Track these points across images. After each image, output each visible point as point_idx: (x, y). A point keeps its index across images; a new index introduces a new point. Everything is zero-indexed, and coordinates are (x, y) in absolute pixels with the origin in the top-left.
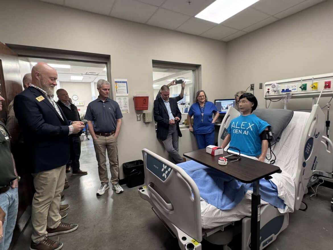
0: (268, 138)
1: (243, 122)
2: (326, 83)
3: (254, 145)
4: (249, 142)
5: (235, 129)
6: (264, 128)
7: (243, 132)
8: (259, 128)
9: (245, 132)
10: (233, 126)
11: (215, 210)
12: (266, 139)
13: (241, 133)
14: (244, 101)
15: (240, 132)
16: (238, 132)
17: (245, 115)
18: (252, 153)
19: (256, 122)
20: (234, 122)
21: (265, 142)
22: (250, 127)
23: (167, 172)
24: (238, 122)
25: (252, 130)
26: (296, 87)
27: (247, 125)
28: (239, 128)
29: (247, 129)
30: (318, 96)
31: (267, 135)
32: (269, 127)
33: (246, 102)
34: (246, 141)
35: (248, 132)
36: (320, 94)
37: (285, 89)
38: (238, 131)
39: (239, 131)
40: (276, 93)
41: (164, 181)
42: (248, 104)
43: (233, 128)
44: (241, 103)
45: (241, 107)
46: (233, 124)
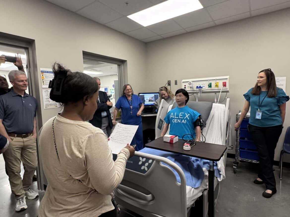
0: (200, 124)
1: (180, 113)
2: (223, 83)
3: (190, 131)
4: (187, 129)
5: (173, 119)
6: (197, 117)
7: (181, 121)
8: (193, 117)
9: (183, 121)
10: (172, 116)
11: (191, 189)
12: (199, 126)
13: (180, 122)
15: (179, 121)
16: (177, 121)
17: (181, 107)
18: (190, 138)
19: (191, 112)
20: (172, 113)
21: (198, 128)
22: (187, 117)
23: (147, 164)
24: (176, 113)
25: (188, 119)
26: (204, 84)
27: (184, 116)
28: (178, 118)
29: (185, 118)
30: (219, 92)
31: (199, 122)
32: (200, 116)
33: (182, 96)
34: (184, 128)
35: (186, 121)
36: (221, 90)
37: (198, 87)
38: (177, 120)
39: (178, 120)
40: (191, 88)
41: (144, 173)
42: (183, 97)
43: (172, 118)
44: (178, 97)
45: (178, 101)
46: (172, 115)
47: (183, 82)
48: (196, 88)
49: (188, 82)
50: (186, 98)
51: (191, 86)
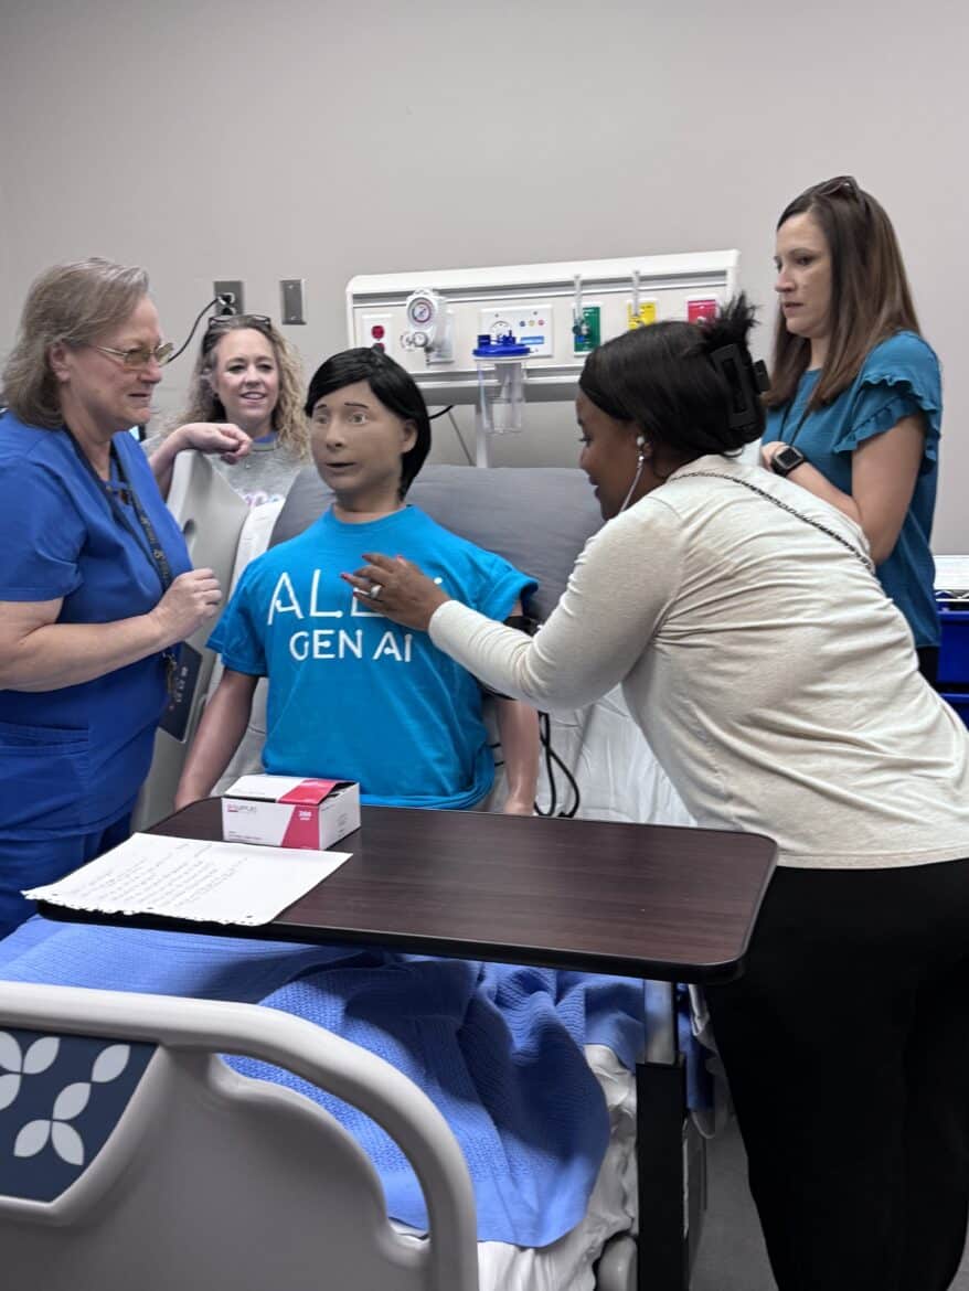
2: (693, 310)
5: (299, 626)
7: (369, 647)
9: (388, 644)
10: (286, 602)
13: (358, 652)
14: (360, 411)
15: (346, 647)
16: (334, 649)
17: (364, 518)
18: (450, 788)
20: (285, 576)
23: (73, 1099)
24: (317, 574)
26: (541, 323)
28: (339, 614)
32: (526, 593)
33: (372, 417)
34: (398, 705)
35: (409, 638)
37: (495, 338)
38: (334, 639)
39: (343, 635)
40: (433, 357)
41: (49, 1199)
42: (382, 430)
43: (289, 623)
44: (335, 423)
45: (340, 457)
46: (284, 589)
47: (358, 298)
48: (476, 353)
49: (406, 294)
50: (407, 431)
51: (430, 331)
